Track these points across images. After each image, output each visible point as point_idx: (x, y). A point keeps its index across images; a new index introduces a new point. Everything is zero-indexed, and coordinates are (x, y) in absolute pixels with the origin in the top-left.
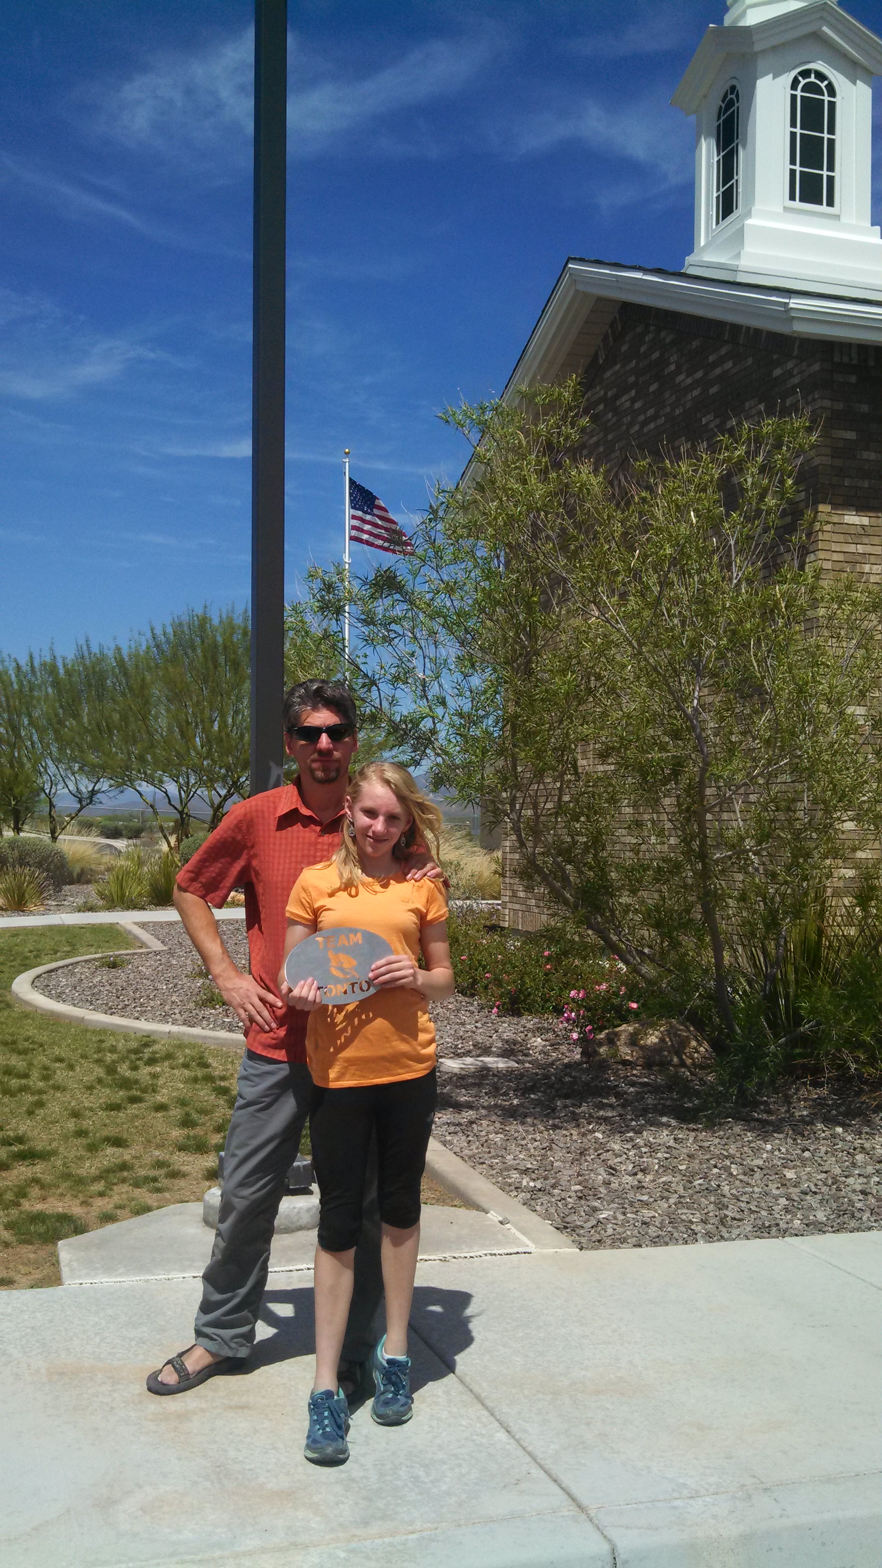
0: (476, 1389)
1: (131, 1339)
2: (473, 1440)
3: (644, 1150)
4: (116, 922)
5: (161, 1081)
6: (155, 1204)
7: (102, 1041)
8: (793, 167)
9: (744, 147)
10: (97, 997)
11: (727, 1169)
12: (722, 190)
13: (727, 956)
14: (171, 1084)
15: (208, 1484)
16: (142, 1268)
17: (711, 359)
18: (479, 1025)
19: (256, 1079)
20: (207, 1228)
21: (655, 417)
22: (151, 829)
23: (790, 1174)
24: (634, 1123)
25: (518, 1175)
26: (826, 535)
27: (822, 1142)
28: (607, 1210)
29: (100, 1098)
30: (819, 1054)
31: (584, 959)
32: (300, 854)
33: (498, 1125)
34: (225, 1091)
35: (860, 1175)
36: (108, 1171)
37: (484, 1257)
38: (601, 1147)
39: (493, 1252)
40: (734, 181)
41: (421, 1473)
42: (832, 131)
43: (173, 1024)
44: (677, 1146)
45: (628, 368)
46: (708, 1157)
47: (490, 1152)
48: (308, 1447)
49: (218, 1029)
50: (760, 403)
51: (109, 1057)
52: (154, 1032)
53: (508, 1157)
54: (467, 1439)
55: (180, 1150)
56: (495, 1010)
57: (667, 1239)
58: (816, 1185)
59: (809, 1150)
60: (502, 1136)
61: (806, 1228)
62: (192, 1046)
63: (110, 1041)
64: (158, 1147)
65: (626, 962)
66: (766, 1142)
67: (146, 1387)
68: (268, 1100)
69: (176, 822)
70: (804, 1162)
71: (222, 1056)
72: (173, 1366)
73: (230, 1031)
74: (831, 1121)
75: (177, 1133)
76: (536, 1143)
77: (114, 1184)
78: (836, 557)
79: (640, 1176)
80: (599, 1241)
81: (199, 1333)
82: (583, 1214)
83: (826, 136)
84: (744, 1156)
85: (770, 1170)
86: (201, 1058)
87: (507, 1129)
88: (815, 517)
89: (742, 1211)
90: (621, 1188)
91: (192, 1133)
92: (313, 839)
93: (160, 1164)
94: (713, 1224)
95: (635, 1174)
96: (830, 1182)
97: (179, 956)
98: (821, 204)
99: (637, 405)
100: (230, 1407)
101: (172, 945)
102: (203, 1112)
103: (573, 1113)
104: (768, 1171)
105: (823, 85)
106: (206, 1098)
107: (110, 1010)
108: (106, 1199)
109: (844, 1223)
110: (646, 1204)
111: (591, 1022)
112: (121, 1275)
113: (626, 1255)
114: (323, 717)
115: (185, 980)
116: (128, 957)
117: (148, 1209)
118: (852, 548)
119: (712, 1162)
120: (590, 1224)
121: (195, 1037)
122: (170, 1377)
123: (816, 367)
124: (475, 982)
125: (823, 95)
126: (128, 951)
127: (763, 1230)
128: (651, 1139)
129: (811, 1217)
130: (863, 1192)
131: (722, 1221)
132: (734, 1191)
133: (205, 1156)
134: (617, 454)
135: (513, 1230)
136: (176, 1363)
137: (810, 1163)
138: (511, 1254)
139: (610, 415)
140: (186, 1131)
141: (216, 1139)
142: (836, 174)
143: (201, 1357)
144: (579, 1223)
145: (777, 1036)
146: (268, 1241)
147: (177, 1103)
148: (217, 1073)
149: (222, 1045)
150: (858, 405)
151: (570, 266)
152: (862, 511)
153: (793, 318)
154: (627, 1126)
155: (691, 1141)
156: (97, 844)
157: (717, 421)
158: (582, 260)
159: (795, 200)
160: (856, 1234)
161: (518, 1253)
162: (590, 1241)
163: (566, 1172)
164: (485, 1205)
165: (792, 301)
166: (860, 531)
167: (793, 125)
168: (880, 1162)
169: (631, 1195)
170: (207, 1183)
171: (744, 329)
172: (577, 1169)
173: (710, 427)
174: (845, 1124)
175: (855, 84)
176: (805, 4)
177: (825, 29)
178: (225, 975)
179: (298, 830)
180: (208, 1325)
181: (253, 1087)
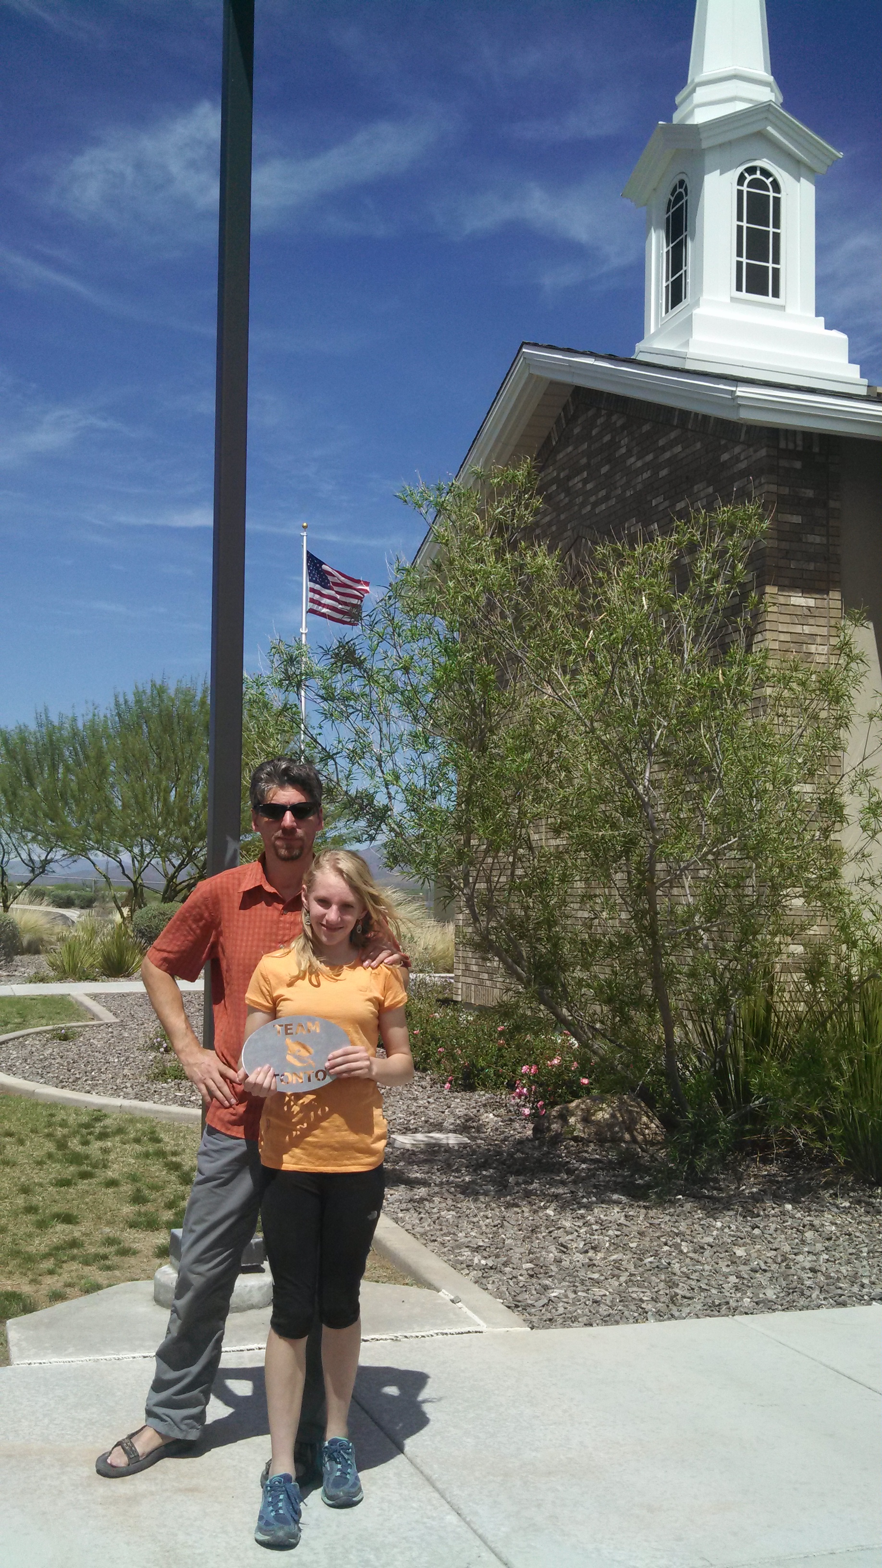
0: (427, 1471)
1: (81, 1421)
2: (424, 1523)
3: (595, 1227)
4: (67, 993)
5: (112, 1156)
6: (105, 1282)
7: (52, 1115)
8: (740, 259)
9: (692, 239)
10: (48, 1070)
11: (677, 1246)
12: (671, 280)
13: (677, 1032)
14: (122, 1159)
16: (90, 1347)
17: (661, 443)
18: (431, 1100)
19: (215, 1155)
20: (160, 1307)
21: (607, 498)
22: (103, 899)
23: (740, 1252)
24: (585, 1200)
25: (469, 1253)
26: (774, 617)
27: (772, 1219)
28: (558, 1288)
29: (51, 1173)
30: (768, 1130)
31: (536, 1034)
32: (262, 932)
33: (450, 1202)
34: (176, 1167)
35: (809, 1252)
36: (57, 1248)
37: (436, 1337)
38: (552, 1224)
39: (445, 1331)
40: (682, 271)
41: (372, 1557)
42: (777, 225)
43: (124, 1098)
44: (628, 1223)
45: (580, 449)
46: (659, 1234)
47: (441, 1230)
48: (260, 1529)
49: (170, 1103)
50: (708, 487)
51: (60, 1132)
52: (106, 1106)
53: (460, 1235)
54: (417, 1522)
55: (131, 1227)
56: (447, 1085)
57: (618, 1318)
58: (766, 1263)
59: (759, 1227)
60: (454, 1213)
61: (756, 1307)
62: (144, 1120)
63: (61, 1115)
64: (109, 1223)
65: (579, 1038)
66: (715, 1219)
67: (95, 1469)
68: (226, 1176)
69: (129, 892)
70: (753, 1239)
71: (173, 1131)
72: (123, 1448)
73: (182, 1105)
74: (779, 1198)
75: (128, 1210)
76: (488, 1221)
77: (63, 1262)
78: (783, 637)
79: (591, 1254)
80: (550, 1320)
81: (150, 1413)
82: (534, 1292)
83: (771, 229)
84: (694, 1234)
85: (720, 1248)
86: (153, 1132)
87: (459, 1206)
88: (761, 596)
89: (693, 1289)
90: (572, 1266)
91: (142, 1210)
92: (275, 918)
93: (110, 1241)
94: (664, 1303)
95: (587, 1252)
96: (779, 1260)
97: (131, 1029)
98: (768, 295)
99: (589, 486)
100: (180, 1490)
101: (124, 1017)
102: (154, 1188)
103: (525, 1190)
104: (718, 1249)
105: (768, 182)
106: (157, 1174)
107: (60, 1084)
108: (56, 1277)
109: (794, 1301)
110: (597, 1282)
111: (543, 1097)
112: (70, 1355)
113: (577, 1334)
114: (289, 795)
115: (137, 1053)
116: (79, 1029)
117: (98, 1287)
118: (798, 629)
119: (663, 1240)
120: (541, 1303)
121: (146, 1111)
122: (119, 1459)
123: (763, 452)
124: (428, 1056)
125: (768, 191)
126: (80, 1024)
127: (714, 1309)
128: (602, 1216)
129: (761, 1295)
130: (813, 1270)
131: (673, 1299)
132: (684, 1269)
133: (156, 1232)
134: (569, 533)
135: (465, 1309)
136: (126, 1445)
137: (760, 1241)
138: (462, 1333)
139: (562, 496)
140: (136, 1208)
141: (168, 1215)
142: (781, 266)
143: (151, 1439)
144: (530, 1302)
145: (727, 1112)
146: (223, 1319)
147: (128, 1178)
148: (168, 1148)
149: (174, 1120)
150: (803, 490)
151: (524, 350)
152: (808, 593)
153: (740, 405)
154: (578, 1203)
155: (641, 1218)
156: (49, 913)
157: (667, 503)
158: (535, 345)
159: (741, 291)
160: (805, 1313)
161: (469, 1332)
162: (541, 1319)
163: (517, 1250)
164: (436, 1283)
165: (739, 389)
166: (806, 612)
167: (740, 218)
168: (829, 1239)
169: (582, 1273)
170: (158, 1261)
171: (692, 415)
172: (528, 1246)
173: (661, 508)
174: (794, 1201)
175: (799, 181)
176: (751, 105)
177: (769, 129)
178: (187, 1050)
179: (261, 908)
180: (159, 1404)
181: (212, 1162)
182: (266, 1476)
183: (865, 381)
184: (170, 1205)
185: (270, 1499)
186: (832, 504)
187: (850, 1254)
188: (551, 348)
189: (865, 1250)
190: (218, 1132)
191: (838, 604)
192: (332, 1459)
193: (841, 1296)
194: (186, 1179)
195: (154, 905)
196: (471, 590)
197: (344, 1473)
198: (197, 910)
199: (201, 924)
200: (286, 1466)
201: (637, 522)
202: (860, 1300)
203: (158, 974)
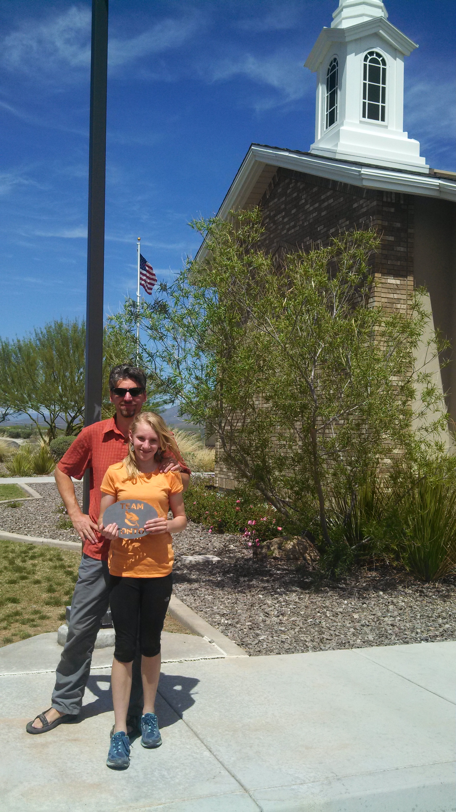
0: (195, 729)
1: (19, 705)
2: (193, 756)
3: (283, 604)
4: (16, 483)
5: (38, 568)
6: (33, 633)
7: (7, 547)
8: (365, 101)
9: (340, 90)
10: (5, 523)
11: (324, 613)
12: (329, 111)
13: (327, 504)
14: (43, 570)
15: (56, 781)
16: (24, 667)
17: (323, 197)
18: (202, 538)
19: (87, 569)
20: (59, 646)
21: (294, 226)
22: (36, 433)
23: (356, 616)
24: (278, 590)
25: (219, 617)
26: (379, 289)
27: (372, 599)
28: (264, 635)
29: (6, 577)
30: (372, 554)
31: (255, 505)
32: (113, 454)
33: (210, 591)
34: (70, 573)
35: (391, 616)
36: (9, 616)
37: (201, 660)
38: (262, 602)
39: (205, 658)
40: (335, 107)
41: (166, 773)
42: (384, 83)
43: (44, 537)
44: (300, 602)
45: (281, 200)
46: (315, 607)
47: (205, 605)
48: (109, 760)
49: (68, 540)
50: (347, 220)
51: (11, 555)
52: (35, 542)
53: (215, 608)
54: (189, 755)
55: (46, 605)
56: (210, 530)
57: (293, 650)
58: (369, 621)
59: (366, 603)
60: (212, 597)
61: (363, 644)
62: (55, 549)
63: (12, 547)
64: (36, 603)
65: (276, 507)
66: (344, 600)
67: (26, 730)
68: (93, 579)
69: (48, 430)
70: (363, 609)
71: (69, 555)
72: (40, 719)
73: (74, 541)
74: (376, 589)
75: (45, 596)
76: (229, 600)
77: (11, 623)
78: (383, 300)
79: (281, 617)
80: (259, 651)
81: (54, 701)
82: (251, 637)
83: (381, 85)
84: (333, 607)
85: (346, 614)
86: (59, 555)
87: (214, 593)
88: (373, 278)
89: (332, 635)
90: (271, 624)
91: (53, 596)
92: (120, 447)
93: (36, 612)
94: (317, 642)
95: (279, 616)
96: (376, 620)
97: (49, 501)
98: (378, 120)
99: (286, 220)
100: (69, 740)
101: (45, 495)
102: (59, 584)
103: (248, 585)
104: (345, 614)
105: (380, 60)
106: (60, 577)
107: (12, 530)
108: (8, 631)
109: (382, 641)
110: (284, 632)
111: (258, 536)
112: (14, 671)
113: (273, 659)
114: (128, 384)
115: (51, 514)
116: (22, 502)
117: (29, 636)
118: (391, 296)
119: (317, 610)
120: (255, 643)
121: (55, 544)
122: (38, 725)
123: (375, 203)
124: (200, 515)
125: (380, 65)
126: (23, 499)
127: (342, 645)
128: (287, 598)
129: (366, 638)
130: (392, 625)
131: (321, 640)
132: (328, 625)
133: (59, 607)
134: (275, 244)
135: (216, 646)
136: (42, 717)
137: (366, 610)
138: (214, 658)
139: (272, 225)
140: (50, 595)
141: (66, 598)
142: (386, 105)
143: (55, 714)
144: (249, 642)
145: (351, 545)
146: (91, 652)
147: (45, 579)
148: (66, 564)
149: (70, 549)
150: (395, 223)
151: (252, 148)
152: (397, 277)
153: (363, 179)
154: (275, 591)
155: (307, 599)
156: (7, 441)
157: (325, 229)
158: (258, 145)
159: (365, 118)
160: (388, 647)
161: (218, 658)
162: (255, 651)
163: (243, 615)
164: (202, 633)
165: (362, 170)
166: (396, 287)
167: (365, 79)
168: (401, 609)
169: (276, 627)
170: (60, 622)
171: (339, 183)
172: (249, 613)
173: (322, 232)
174: (383, 590)
175: (396, 59)
176: (371, 19)
177: (381, 31)
178: (75, 514)
179: (113, 442)
180: (59, 697)
181: (86, 572)
182: (112, 733)
183: (428, 166)
184: (67, 593)
185: (114, 745)
186: (410, 231)
187: (411, 617)
188: (266, 146)
189: (419, 615)
190: (89, 557)
191: (412, 283)
192: (146, 723)
193: (406, 638)
194: (75, 580)
195: (61, 437)
196: (224, 275)
197: (152, 731)
198: (81, 442)
199: (84, 449)
200: (122, 728)
201: (310, 239)
202: (416, 640)
203: (62, 474)
